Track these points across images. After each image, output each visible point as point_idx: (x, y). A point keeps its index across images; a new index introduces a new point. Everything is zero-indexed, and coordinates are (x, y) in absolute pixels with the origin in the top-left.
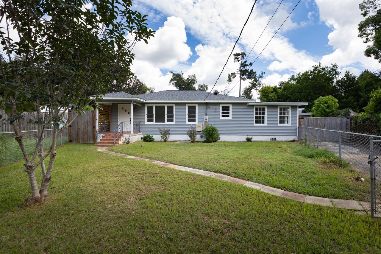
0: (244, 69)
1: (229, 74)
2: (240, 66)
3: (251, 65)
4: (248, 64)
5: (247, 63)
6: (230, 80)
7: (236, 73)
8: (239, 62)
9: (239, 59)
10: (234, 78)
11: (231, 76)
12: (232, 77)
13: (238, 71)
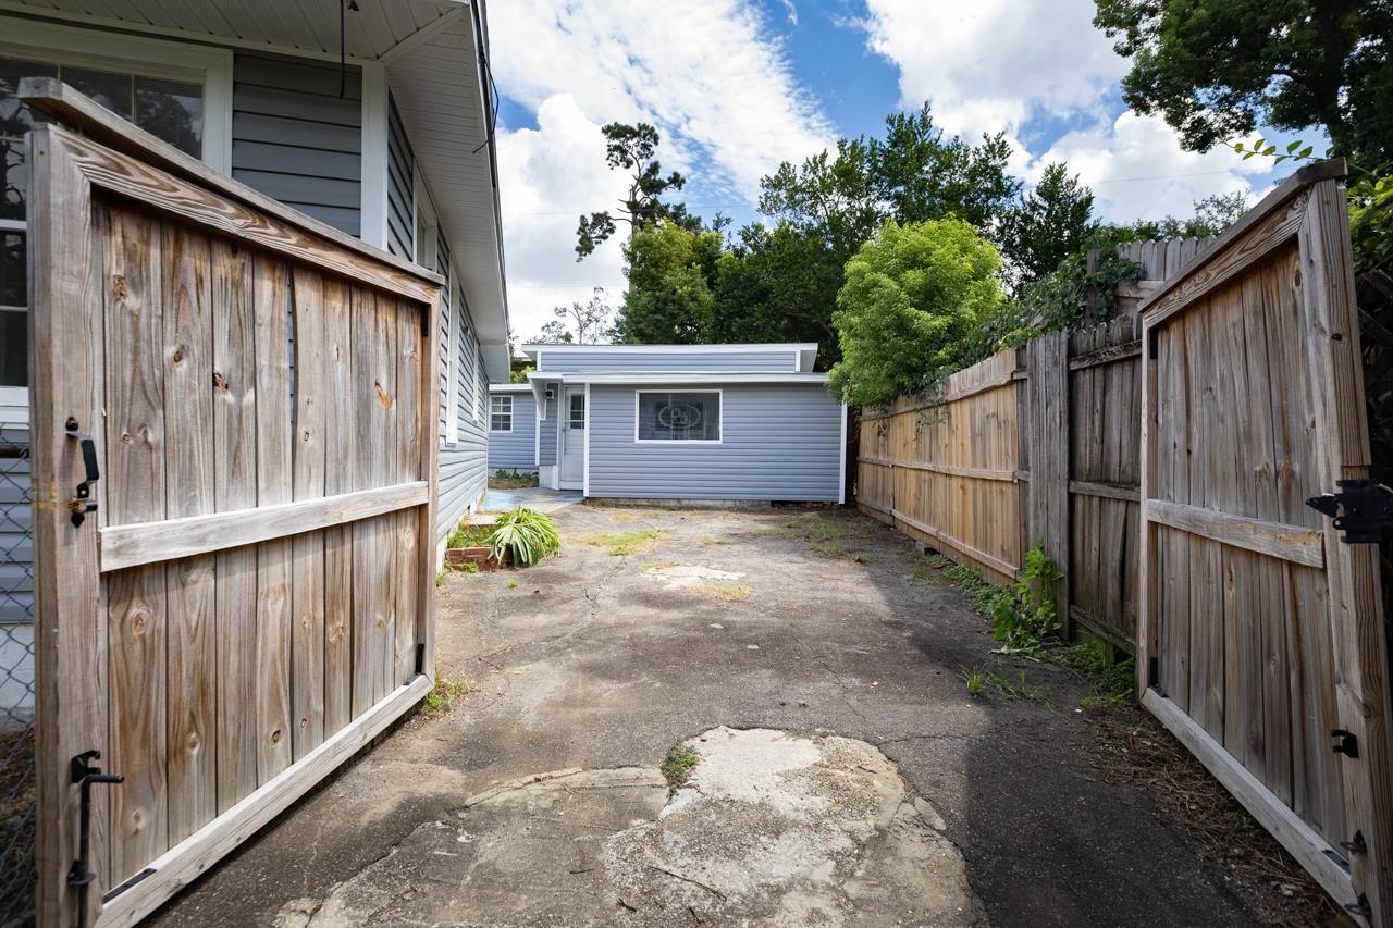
0: (648, 202)
1: (583, 218)
2: (634, 188)
3: (680, 187)
4: (667, 181)
5: (663, 175)
6: (585, 247)
7: (613, 214)
8: (628, 167)
9: (629, 156)
10: (605, 238)
11: (594, 226)
12: (598, 232)
13: (624, 207)
